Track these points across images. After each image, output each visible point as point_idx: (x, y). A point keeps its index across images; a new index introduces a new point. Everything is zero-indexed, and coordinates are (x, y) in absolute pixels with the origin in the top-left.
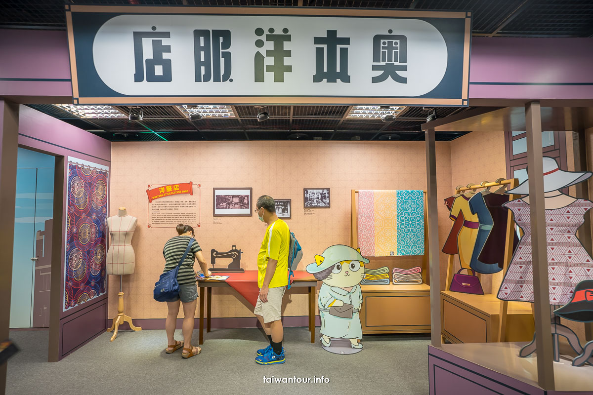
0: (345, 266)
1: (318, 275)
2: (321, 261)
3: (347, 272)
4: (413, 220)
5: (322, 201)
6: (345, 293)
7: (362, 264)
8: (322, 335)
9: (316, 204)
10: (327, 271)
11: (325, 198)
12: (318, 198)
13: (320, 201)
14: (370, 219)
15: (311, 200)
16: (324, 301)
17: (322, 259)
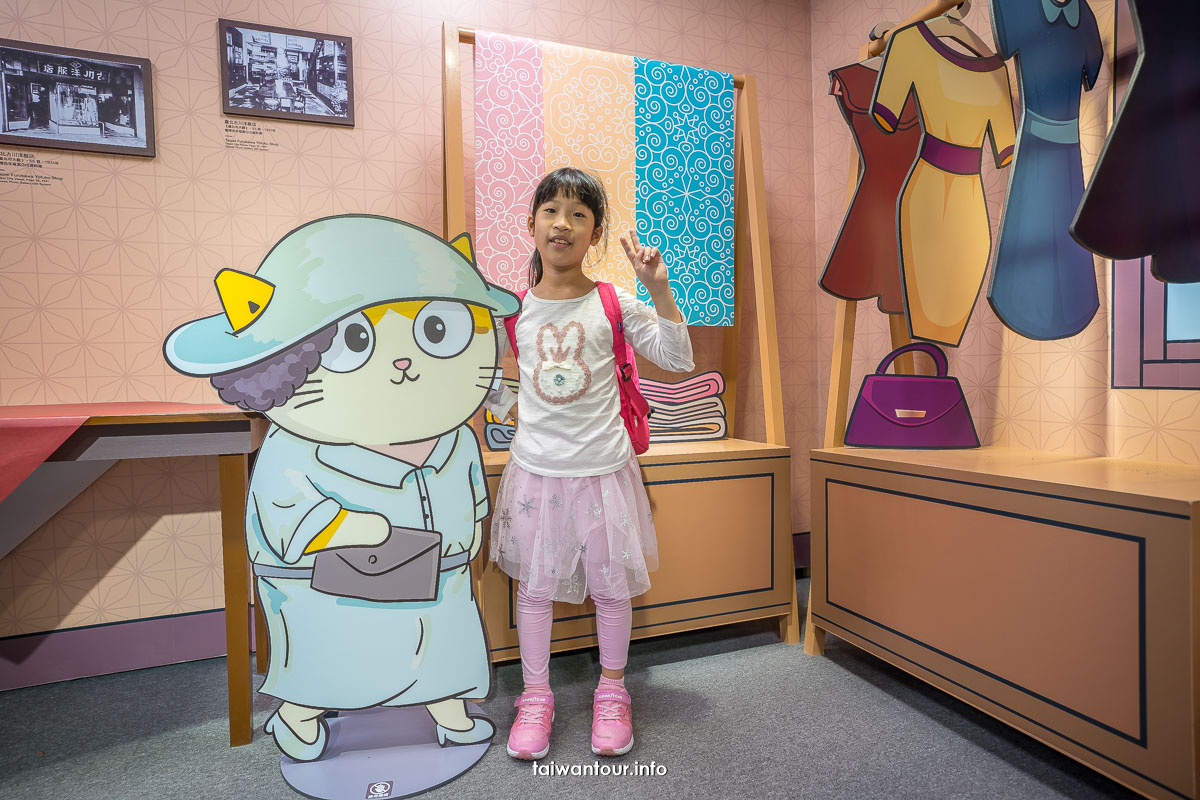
0: (394, 333)
1: (241, 386)
2: (253, 307)
3: (403, 365)
4: (695, 186)
5: (314, 89)
6: (394, 472)
7: (483, 320)
8: (274, 704)
9: (286, 103)
10: (292, 359)
11: (328, 78)
12: (295, 76)
13: (306, 90)
14: (527, 164)
15: (260, 78)
16: (278, 526)
17: (260, 295)
